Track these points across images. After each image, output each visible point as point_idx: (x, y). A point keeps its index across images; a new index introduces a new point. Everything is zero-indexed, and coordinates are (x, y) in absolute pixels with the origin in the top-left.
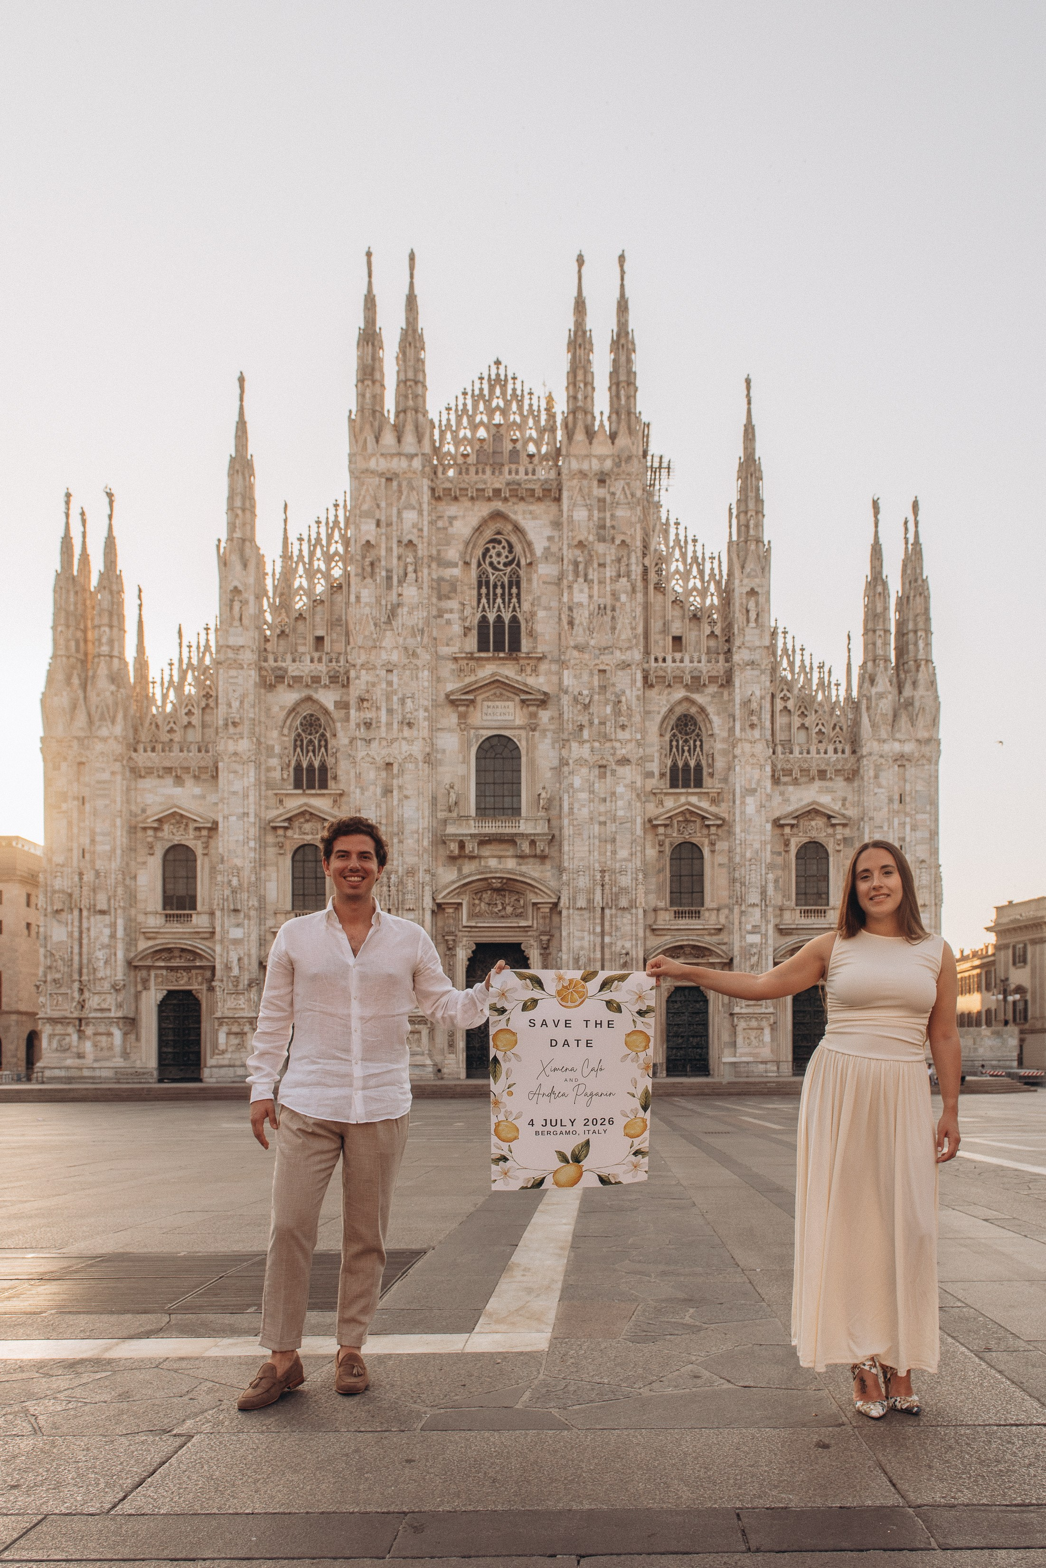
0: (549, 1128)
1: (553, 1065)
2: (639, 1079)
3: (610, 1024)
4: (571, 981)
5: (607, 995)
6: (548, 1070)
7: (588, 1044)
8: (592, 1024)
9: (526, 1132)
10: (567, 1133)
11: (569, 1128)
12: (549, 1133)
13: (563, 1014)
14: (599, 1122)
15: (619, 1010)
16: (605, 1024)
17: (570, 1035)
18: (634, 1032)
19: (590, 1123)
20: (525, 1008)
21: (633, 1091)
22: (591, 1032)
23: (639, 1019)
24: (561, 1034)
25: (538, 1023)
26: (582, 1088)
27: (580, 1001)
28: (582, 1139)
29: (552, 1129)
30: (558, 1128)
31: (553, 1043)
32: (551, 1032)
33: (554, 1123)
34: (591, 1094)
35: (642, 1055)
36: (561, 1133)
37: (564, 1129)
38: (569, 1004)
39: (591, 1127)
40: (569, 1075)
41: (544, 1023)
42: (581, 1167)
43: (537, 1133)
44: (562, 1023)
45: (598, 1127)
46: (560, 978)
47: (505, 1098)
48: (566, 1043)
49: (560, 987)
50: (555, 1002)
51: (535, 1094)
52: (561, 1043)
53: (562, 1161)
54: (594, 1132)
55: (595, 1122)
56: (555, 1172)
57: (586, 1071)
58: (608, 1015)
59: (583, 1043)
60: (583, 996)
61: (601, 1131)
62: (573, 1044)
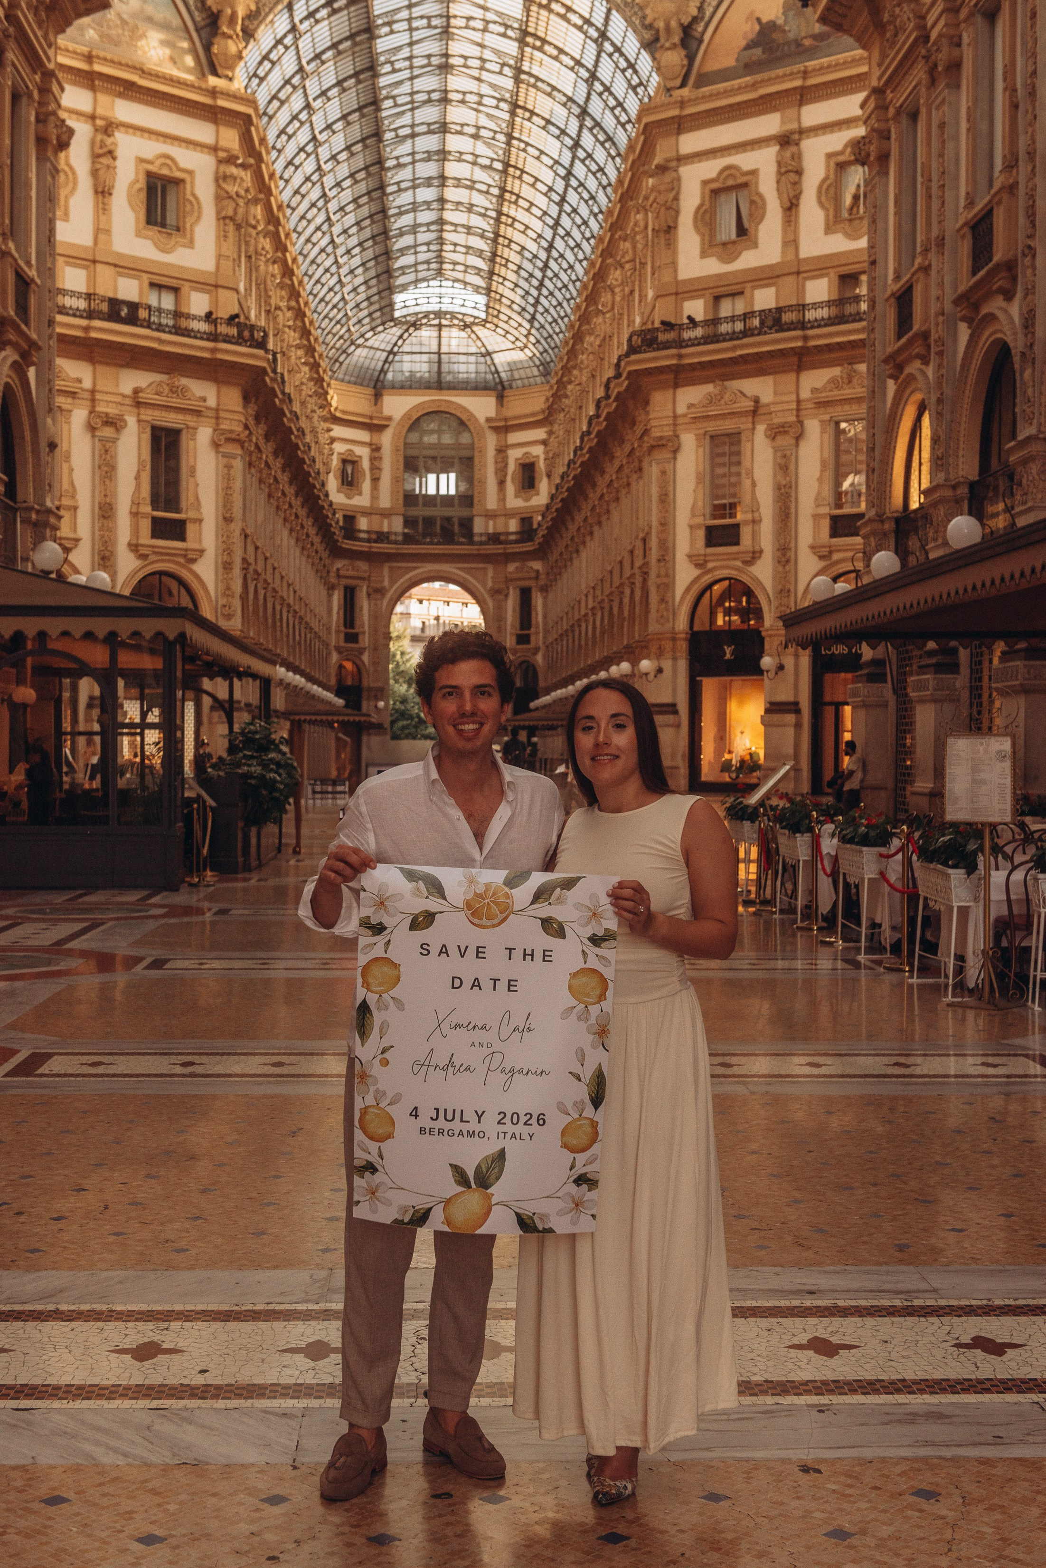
0: (441, 1123)
1: (454, 1019)
2: (588, 1050)
3: (546, 956)
4: (488, 886)
5: (544, 910)
6: (445, 1026)
7: (511, 985)
8: (518, 954)
9: (405, 1127)
10: (471, 1134)
11: (474, 1126)
12: (441, 1132)
13: (474, 936)
14: (523, 1119)
15: (560, 933)
16: (538, 956)
17: (484, 970)
18: (583, 971)
19: (507, 1120)
20: (414, 925)
21: (578, 1070)
22: (517, 968)
23: (592, 950)
24: (469, 968)
25: (435, 949)
26: (498, 1058)
27: (501, 917)
28: (491, 1148)
29: (447, 1126)
30: (457, 1125)
31: (456, 983)
32: (454, 965)
33: (449, 1117)
34: (512, 1071)
35: (594, 1010)
36: (461, 1133)
37: (465, 1127)
38: (485, 922)
39: (509, 1128)
40: (479, 1036)
41: (444, 950)
42: (490, 1197)
43: (422, 1131)
44: (471, 952)
45: (520, 1128)
46: (471, 881)
47: (376, 1070)
48: (476, 984)
49: (470, 896)
50: (462, 917)
51: (423, 1065)
52: (468, 983)
53: (459, 1183)
54: (513, 1136)
55: (515, 1119)
56: (448, 1202)
57: (506, 1031)
58: (543, 941)
59: (502, 985)
60: (506, 911)
61: (525, 1136)
62: (486, 984)
